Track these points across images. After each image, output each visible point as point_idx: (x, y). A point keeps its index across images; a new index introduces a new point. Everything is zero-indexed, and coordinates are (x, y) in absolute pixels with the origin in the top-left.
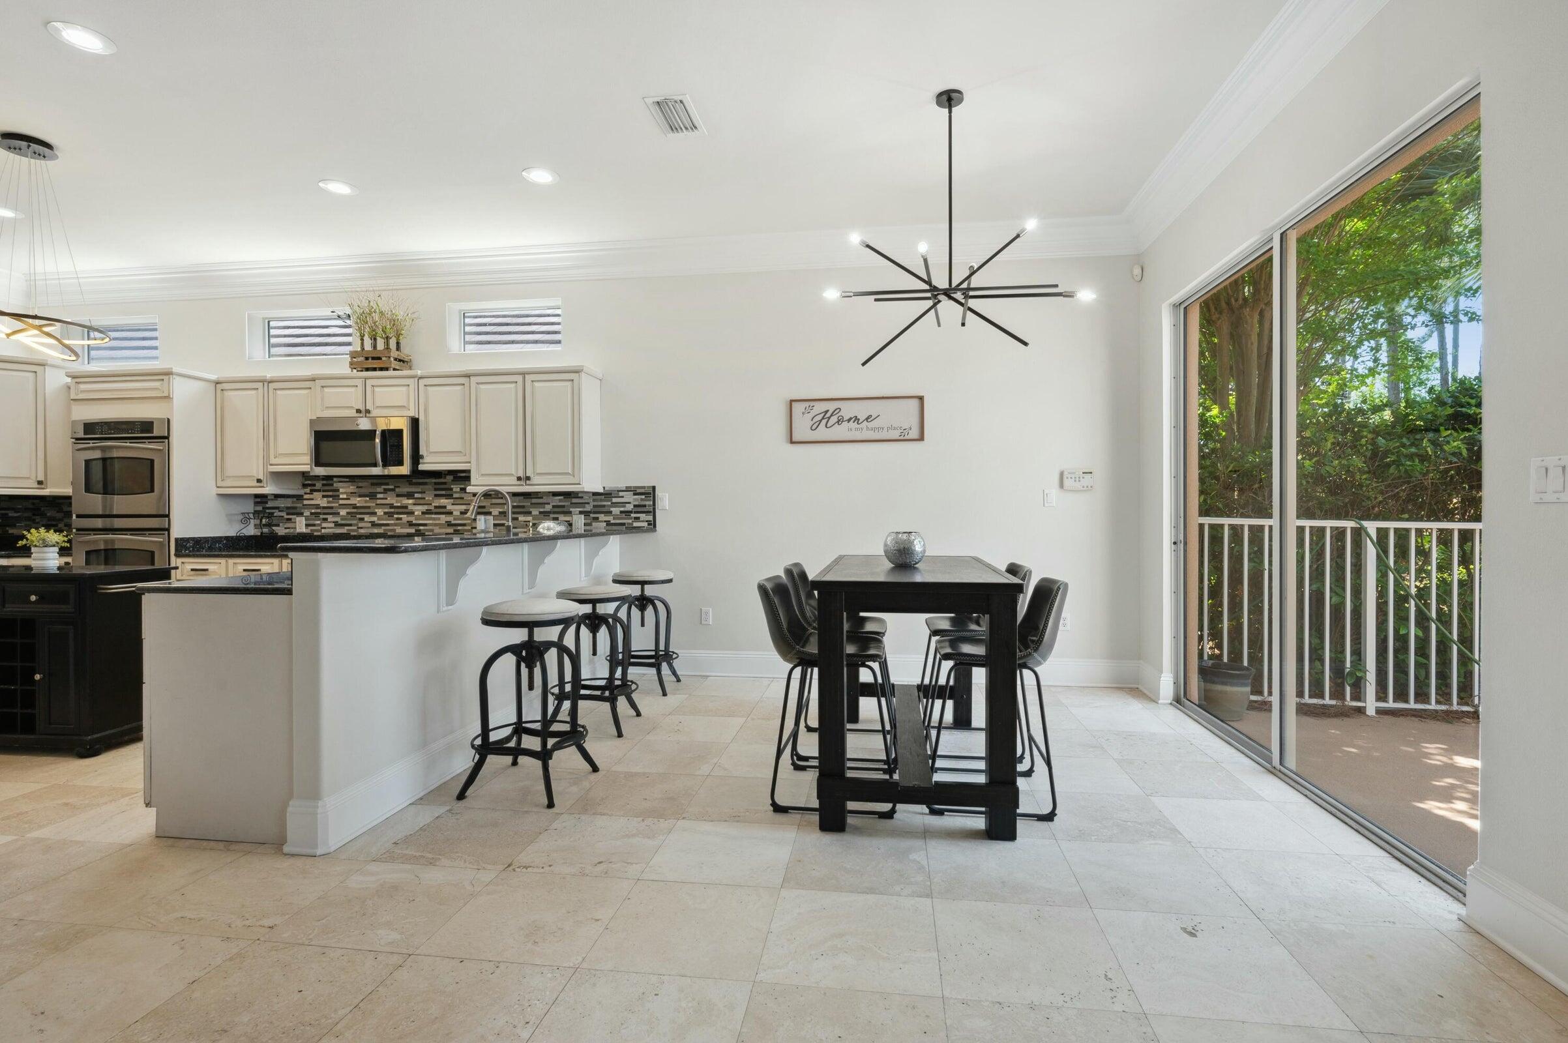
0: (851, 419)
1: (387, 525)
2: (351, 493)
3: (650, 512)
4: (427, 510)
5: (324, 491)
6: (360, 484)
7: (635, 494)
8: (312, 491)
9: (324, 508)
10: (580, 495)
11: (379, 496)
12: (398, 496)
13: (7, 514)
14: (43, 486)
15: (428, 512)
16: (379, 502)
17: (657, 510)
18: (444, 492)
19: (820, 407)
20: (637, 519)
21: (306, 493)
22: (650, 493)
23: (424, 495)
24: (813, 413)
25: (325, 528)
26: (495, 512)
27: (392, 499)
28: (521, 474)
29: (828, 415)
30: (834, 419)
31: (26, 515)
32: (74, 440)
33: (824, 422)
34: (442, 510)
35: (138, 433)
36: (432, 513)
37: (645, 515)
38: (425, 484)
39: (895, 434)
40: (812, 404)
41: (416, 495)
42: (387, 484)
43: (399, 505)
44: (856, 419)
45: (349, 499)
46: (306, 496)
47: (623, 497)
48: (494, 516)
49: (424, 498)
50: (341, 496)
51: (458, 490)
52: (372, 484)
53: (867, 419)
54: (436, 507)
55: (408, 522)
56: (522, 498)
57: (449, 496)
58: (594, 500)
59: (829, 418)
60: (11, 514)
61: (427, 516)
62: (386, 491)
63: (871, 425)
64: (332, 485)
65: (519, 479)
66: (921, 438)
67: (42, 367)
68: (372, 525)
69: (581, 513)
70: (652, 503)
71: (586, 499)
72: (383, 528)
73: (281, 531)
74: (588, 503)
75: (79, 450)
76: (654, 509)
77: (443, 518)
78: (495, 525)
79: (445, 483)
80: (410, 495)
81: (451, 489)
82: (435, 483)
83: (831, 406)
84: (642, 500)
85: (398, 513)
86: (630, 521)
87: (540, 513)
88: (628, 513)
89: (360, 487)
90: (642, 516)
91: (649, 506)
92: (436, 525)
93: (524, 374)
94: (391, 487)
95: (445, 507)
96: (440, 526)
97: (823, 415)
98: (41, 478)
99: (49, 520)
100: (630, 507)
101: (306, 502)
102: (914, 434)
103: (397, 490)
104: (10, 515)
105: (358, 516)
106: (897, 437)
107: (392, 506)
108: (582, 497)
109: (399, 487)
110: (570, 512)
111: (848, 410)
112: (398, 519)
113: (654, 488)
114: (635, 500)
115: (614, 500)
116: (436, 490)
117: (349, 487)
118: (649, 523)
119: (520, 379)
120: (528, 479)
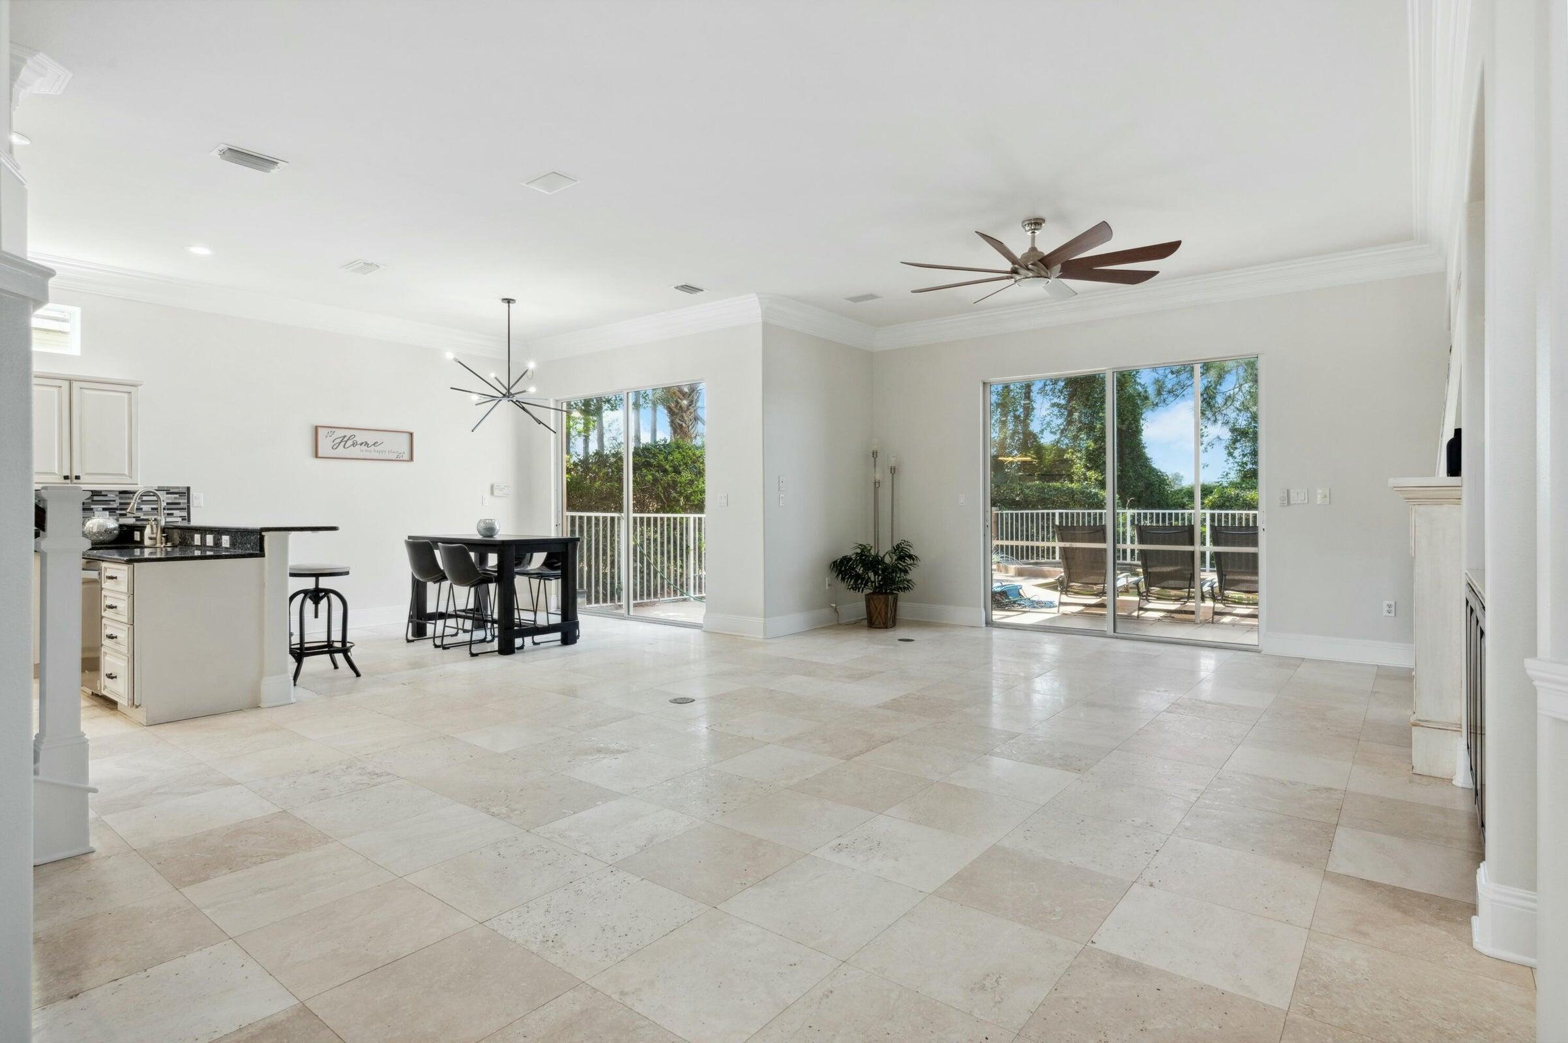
0: (363, 443)
3: (185, 509)
7: (167, 493)
17: (191, 507)
19: (342, 433)
20: (171, 515)
22: (184, 493)
24: (334, 437)
28: (67, 473)
29: (345, 439)
30: (350, 443)
33: (343, 444)
37: (178, 511)
39: (394, 457)
40: (333, 430)
44: (367, 444)
47: (155, 496)
53: (374, 444)
58: (120, 498)
59: (346, 441)
63: (376, 448)
65: (66, 478)
66: (411, 459)
69: (104, 509)
70: (186, 501)
71: (111, 496)
74: (115, 501)
76: (189, 506)
83: (348, 433)
84: (175, 498)
90: (176, 513)
91: (184, 503)
93: (70, 381)
97: (341, 439)
100: (162, 504)
102: (406, 456)
106: (395, 458)
108: (106, 495)
110: (92, 509)
111: (360, 437)
113: (188, 489)
114: (168, 498)
118: (183, 519)
119: (65, 384)
120: (77, 478)
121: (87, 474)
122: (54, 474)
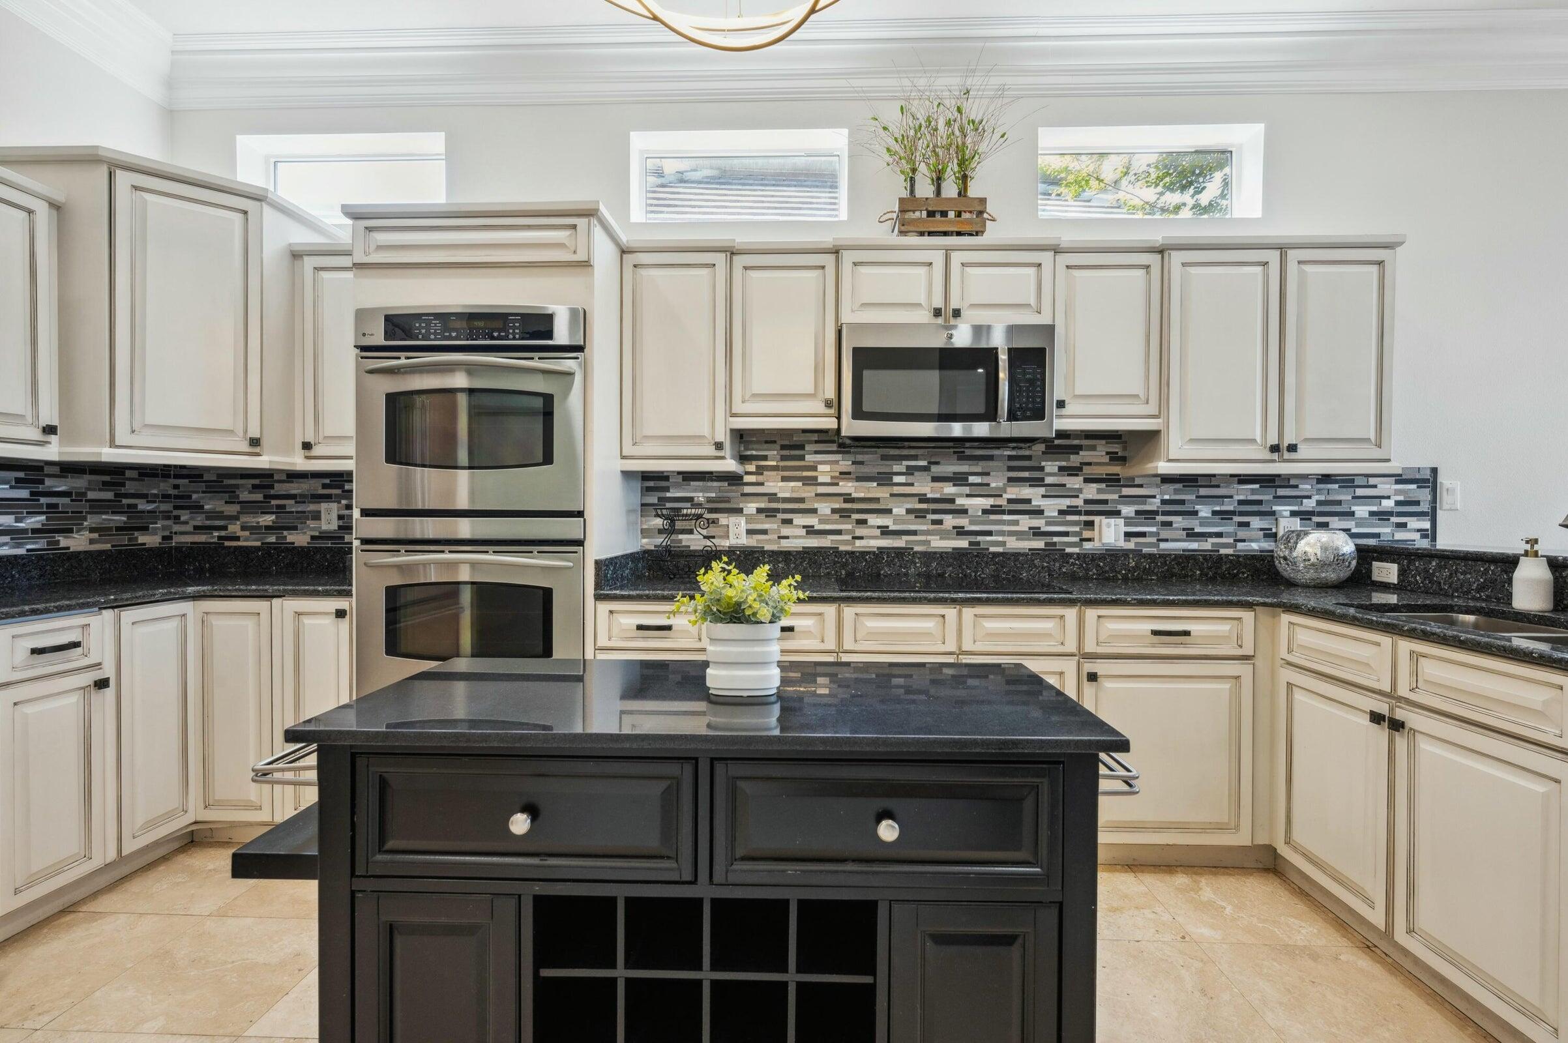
1: (914, 533)
2: (841, 473)
3: (1428, 514)
4: (992, 506)
5: (785, 469)
6: (860, 458)
7: (1399, 482)
8: (760, 471)
9: (786, 500)
10: (1292, 482)
11: (897, 479)
12: (935, 479)
13: (136, 506)
14: (257, 450)
15: (995, 510)
16: (896, 490)
17: (1438, 511)
18: (1026, 474)
20: (1403, 526)
21: (748, 473)
22: (1430, 480)
23: (986, 480)
25: (787, 537)
26: (1128, 510)
27: (924, 486)
28: (1275, 438)
31: (164, 507)
32: (358, 351)
34: (1022, 507)
35: (514, 339)
36: (1003, 512)
37: (1416, 519)
38: (990, 458)
41: (972, 479)
42: (915, 458)
43: (938, 496)
45: (837, 484)
46: (747, 479)
47: (1375, 486)
48: (1125, 518)
49: (988, 485)
50: (820, 480)
51: (1056, 470)
52: (884, 458)
54: (1010, 501)
55: (954, 527)
56: (1179, 486)
57: (1037, 482)
58: (1319, 491)
60: (143, 506)
61: (993, 517)
62: (910, 471)
64: (802, 458)
65: (1273, 449)
67: (258, 203)
68: (883, 533)
69: (1294, 514)
70: (1430, 497)
71: (1305, 487)
72: (905, 538)
73: (694, 541)
74: (1309, 496)
75: (371, 372)
76: (1434, 509)
77: (1026, 523)
78: (1128, 535)
79: (1029, 458)
80: (959, 479)
81: (1042, 469)
82: (1010, 458)
84: (1411, 492)
85: (935, 512)
86: (1388, 530)
87: (1214, 513)
88: (1383, 516)
89: (862, 463)
90: (1413, 523)
91: (1426, 502)
92: (1011, 533)
93: (1282, 249)
94: (923, 463)
95: (1029, 501)
96: (1019, 535)
98: (254, 433)
99: (208, 518)
100: (1388, 504)
101: (747, 490)
103: (934, 468)
104: (140, 507)
105: (855, 516)
107: (923, 499)
108: (1296, 486)
109: (937, 463)
110: (1273, 513)
112: (934, 522)
113: (1434, 471)
114: (1397, 492)
115: (1360, 492)
116: (1010, 469)
117: (837, 462)
118: (1424, 534)
119: (1273, 257)
120: (1292, 448)
121: (1307, 440)
122: (1253, 441)
